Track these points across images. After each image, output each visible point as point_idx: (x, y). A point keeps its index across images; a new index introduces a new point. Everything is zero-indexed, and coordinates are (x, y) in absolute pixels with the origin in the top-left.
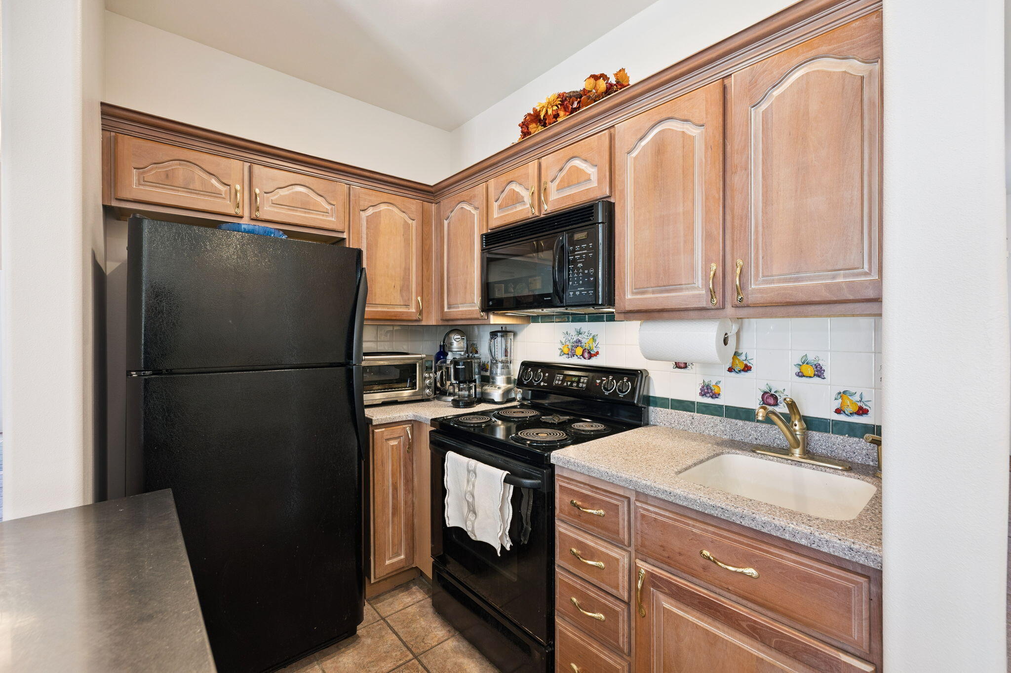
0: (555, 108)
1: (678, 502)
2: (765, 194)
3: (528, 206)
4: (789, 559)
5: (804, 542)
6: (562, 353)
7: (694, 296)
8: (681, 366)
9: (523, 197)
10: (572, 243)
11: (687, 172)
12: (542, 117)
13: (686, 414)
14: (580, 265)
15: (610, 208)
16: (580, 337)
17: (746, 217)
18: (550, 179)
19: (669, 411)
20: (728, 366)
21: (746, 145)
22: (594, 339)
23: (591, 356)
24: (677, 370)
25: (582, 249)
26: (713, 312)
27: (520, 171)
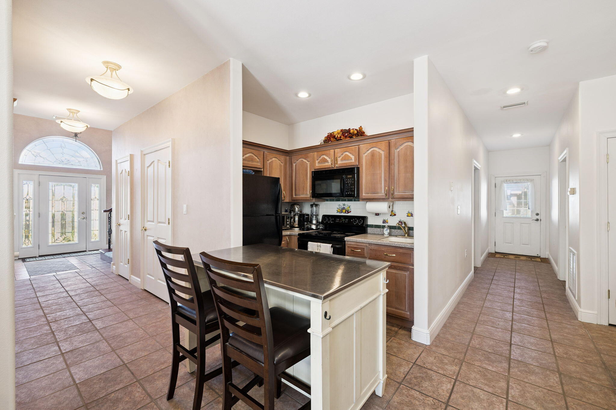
0: (340, 135)
1: (379, 244)
2: (398, 171)
3: (330, 164)
4: (401, 251)
5: (404, 246)
6: (338, 212)
7: (381, 195)
8: (377, 214)
9: (328, 161)
10: (347, 178)
11: (380, 162)
12: (336, 137)
13: (379, 229)
14: (349, 185)
15: (358, 169)
16: (344, 206)
17: (394, 176)
18: (338, 157)
19: (374, 228)
20: (390, 214)
21: (394, 159)
22: (349, 207)
23: (348, 213)
24: (376, 216)
25: (350, 180)
26: (386, 200)
27: (328, 152)
